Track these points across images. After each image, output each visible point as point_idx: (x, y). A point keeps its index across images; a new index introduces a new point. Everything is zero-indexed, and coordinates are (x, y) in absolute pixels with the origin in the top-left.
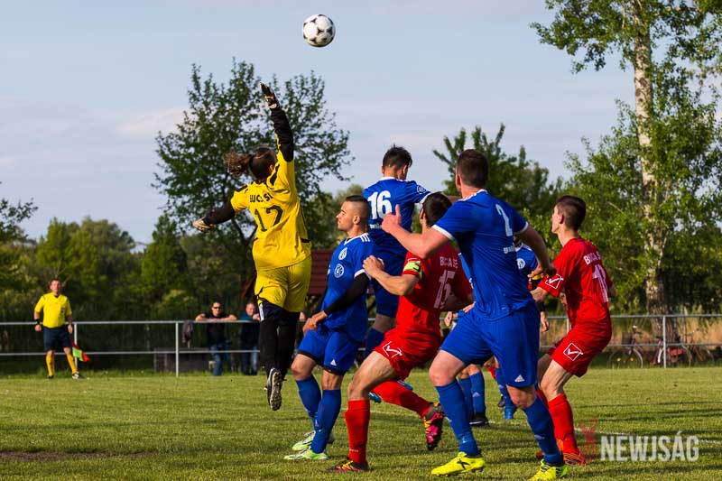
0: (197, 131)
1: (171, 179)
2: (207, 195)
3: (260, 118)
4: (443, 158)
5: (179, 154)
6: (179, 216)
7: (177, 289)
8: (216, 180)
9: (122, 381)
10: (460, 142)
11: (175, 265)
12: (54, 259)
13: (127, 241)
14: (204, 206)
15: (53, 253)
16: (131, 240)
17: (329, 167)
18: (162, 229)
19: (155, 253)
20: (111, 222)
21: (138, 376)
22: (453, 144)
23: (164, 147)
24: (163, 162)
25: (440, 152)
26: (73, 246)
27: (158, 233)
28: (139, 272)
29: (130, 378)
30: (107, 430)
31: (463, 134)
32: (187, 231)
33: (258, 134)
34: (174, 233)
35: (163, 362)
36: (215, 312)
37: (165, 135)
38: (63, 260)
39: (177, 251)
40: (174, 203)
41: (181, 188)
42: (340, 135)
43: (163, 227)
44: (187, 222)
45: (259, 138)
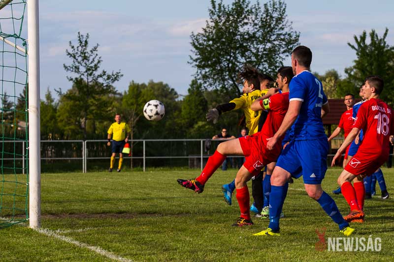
0: (214, 32)
1: (198, 59)
2: (219, 68)
3: (249, 24)
4: (353, 47)
5: (203, 45)
6: (203, 80)
7: (202, 121)
8: (224, 59)
9: (170, 173)
10: (363, 38)
11: (201, 108)
12: (132, 104)
13: (173, 94)
14: (218, 74)
15: (131, 101)
16: (176, 93)
17: (289, 52)
18: (194, 87)
19: (189, 101)
20: (164, 83)
21: (179, 170)
22: (359, 39)
23: (195, 41)
24: (194, 49)
25: (352, 44)
26: (143, 97)
27: (191, 89)
28: (180, 111)
29: (174, 172)
30: (162, 201)
31: (365, 34)
32: (208, 89)
33: (248, 34)
34: (200, 89)
35: (194, 163)
36: (224, 134)
37: (196, 34)
38: (137, 105)
39: (202, 100)
40: (201, 72)
41: (204, 64)
42: (295, 34)
43: (194, 86)
44: (208, 83)
45: (249, 36)
